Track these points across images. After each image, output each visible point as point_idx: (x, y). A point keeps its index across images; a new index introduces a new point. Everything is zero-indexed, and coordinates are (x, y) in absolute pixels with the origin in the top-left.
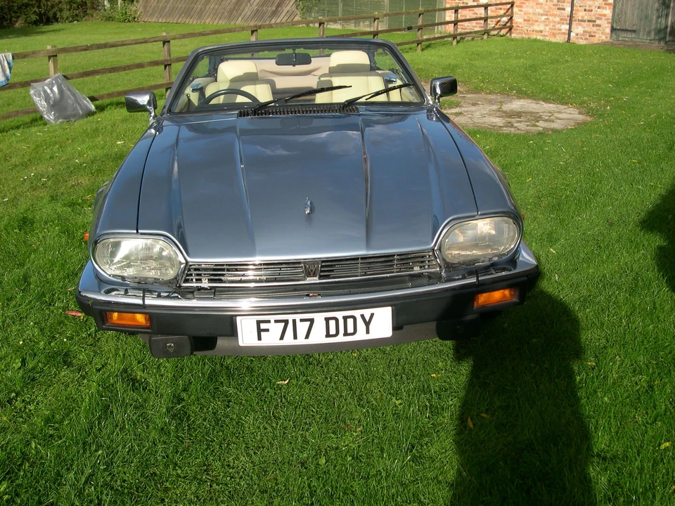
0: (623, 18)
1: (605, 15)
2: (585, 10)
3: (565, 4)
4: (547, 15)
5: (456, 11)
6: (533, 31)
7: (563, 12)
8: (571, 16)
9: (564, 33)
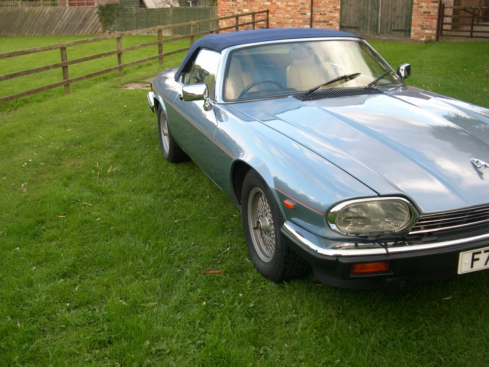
0: (348, 19)
1: (335, 17)
2: (321, 14)
3: (306, 11)
4: (293, 19)
7: (305, 16)
8: (312, 19)
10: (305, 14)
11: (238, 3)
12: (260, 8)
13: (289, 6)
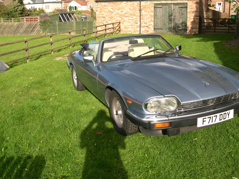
0: (157, 25)
1: (151, 24)
2: (145, 23)
3: (138, 22)
4: (132, 25)
5: (105, 26)
6: (128, 31)
7: (137, 24)
8: (140, 25)
9: (138, 31)
11: (106, 19)
12: (116, 21)
13: (130, 20)
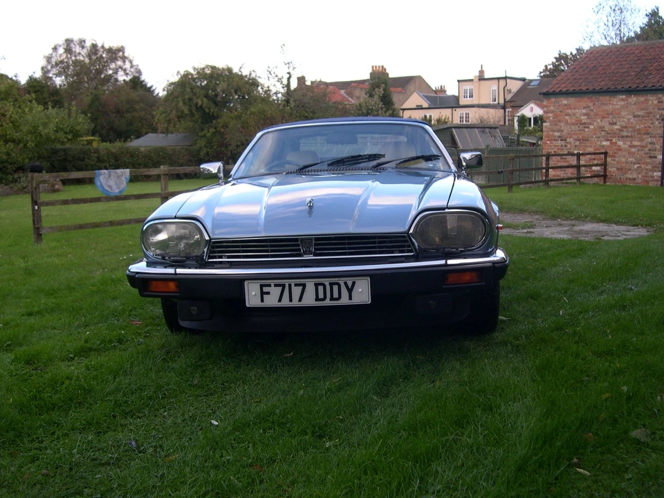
3: (657, 152)
4: (639, 163)
5: (547, 159)
6: (626, 179)
7: (655, 160)
9: (657, 180)
10: (656, 157)
11: (568, 143)
12: (595, 149)
13: (634, 146)
